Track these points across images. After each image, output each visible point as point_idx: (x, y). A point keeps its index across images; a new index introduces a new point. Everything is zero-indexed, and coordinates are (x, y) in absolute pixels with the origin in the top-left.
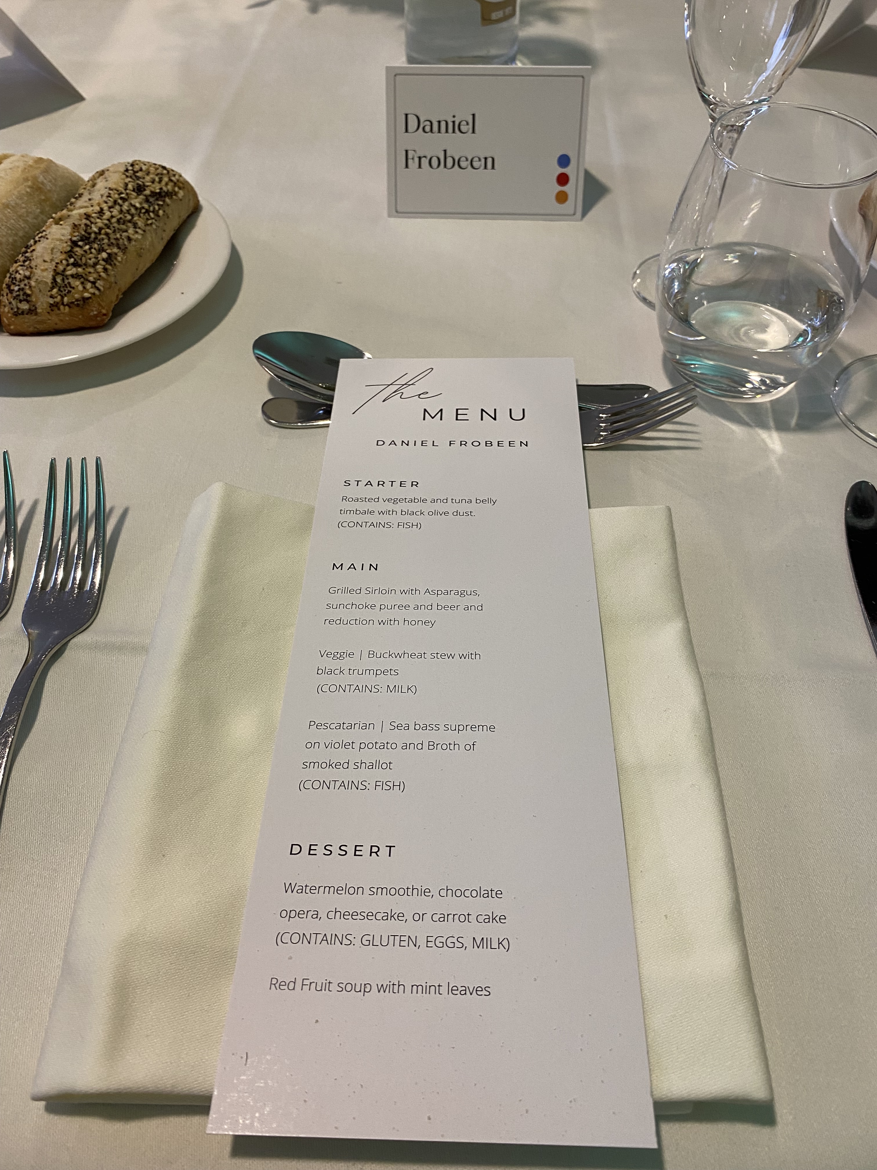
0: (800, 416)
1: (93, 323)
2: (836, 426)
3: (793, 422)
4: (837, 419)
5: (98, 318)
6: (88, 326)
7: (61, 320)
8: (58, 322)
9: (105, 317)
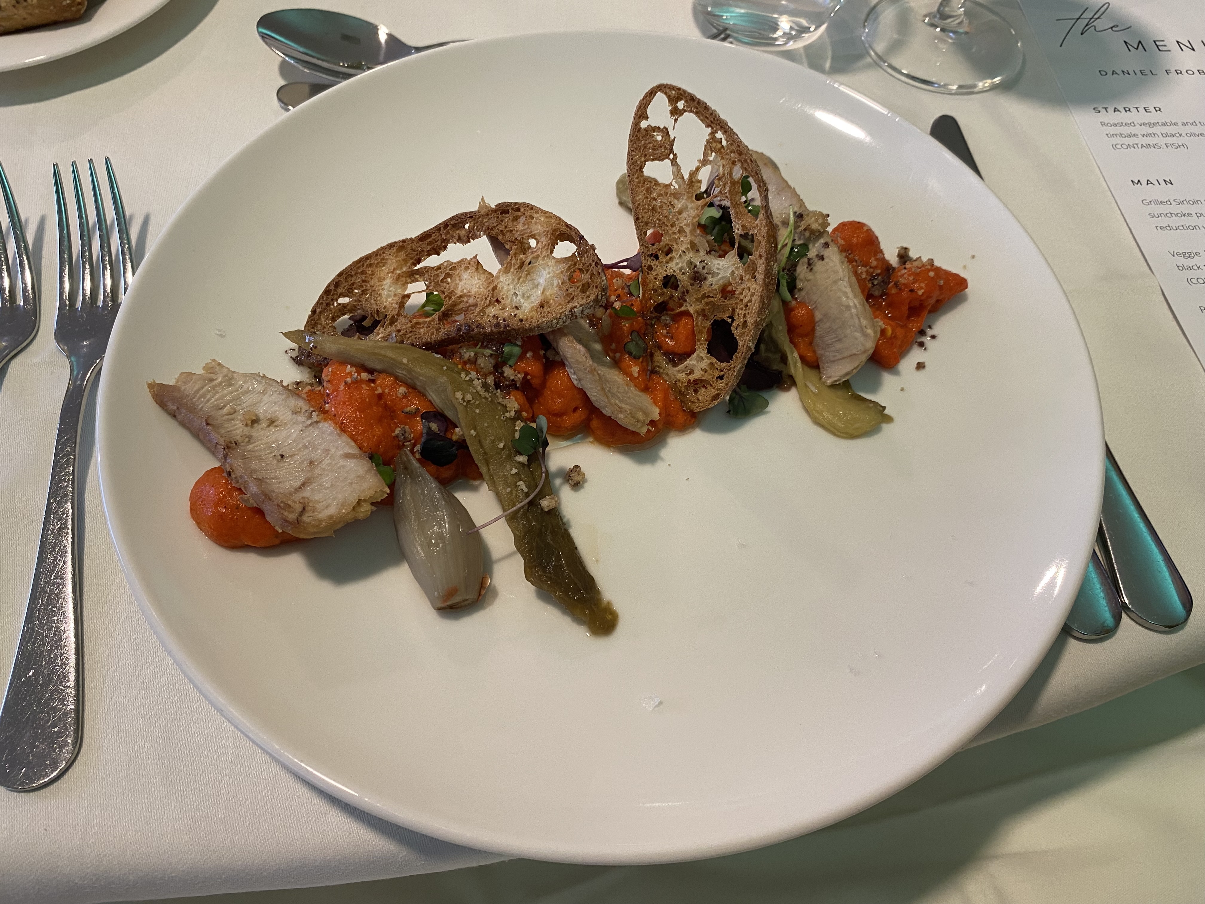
0: (833, 59)
1: (67, 15)
2: (869, 66)
3: (828, 65)
4: (868, 60)
5: (73, 9)
6: (62, 19)
7: (31, 14)
8: (26, 16)
9: (80, 6)
